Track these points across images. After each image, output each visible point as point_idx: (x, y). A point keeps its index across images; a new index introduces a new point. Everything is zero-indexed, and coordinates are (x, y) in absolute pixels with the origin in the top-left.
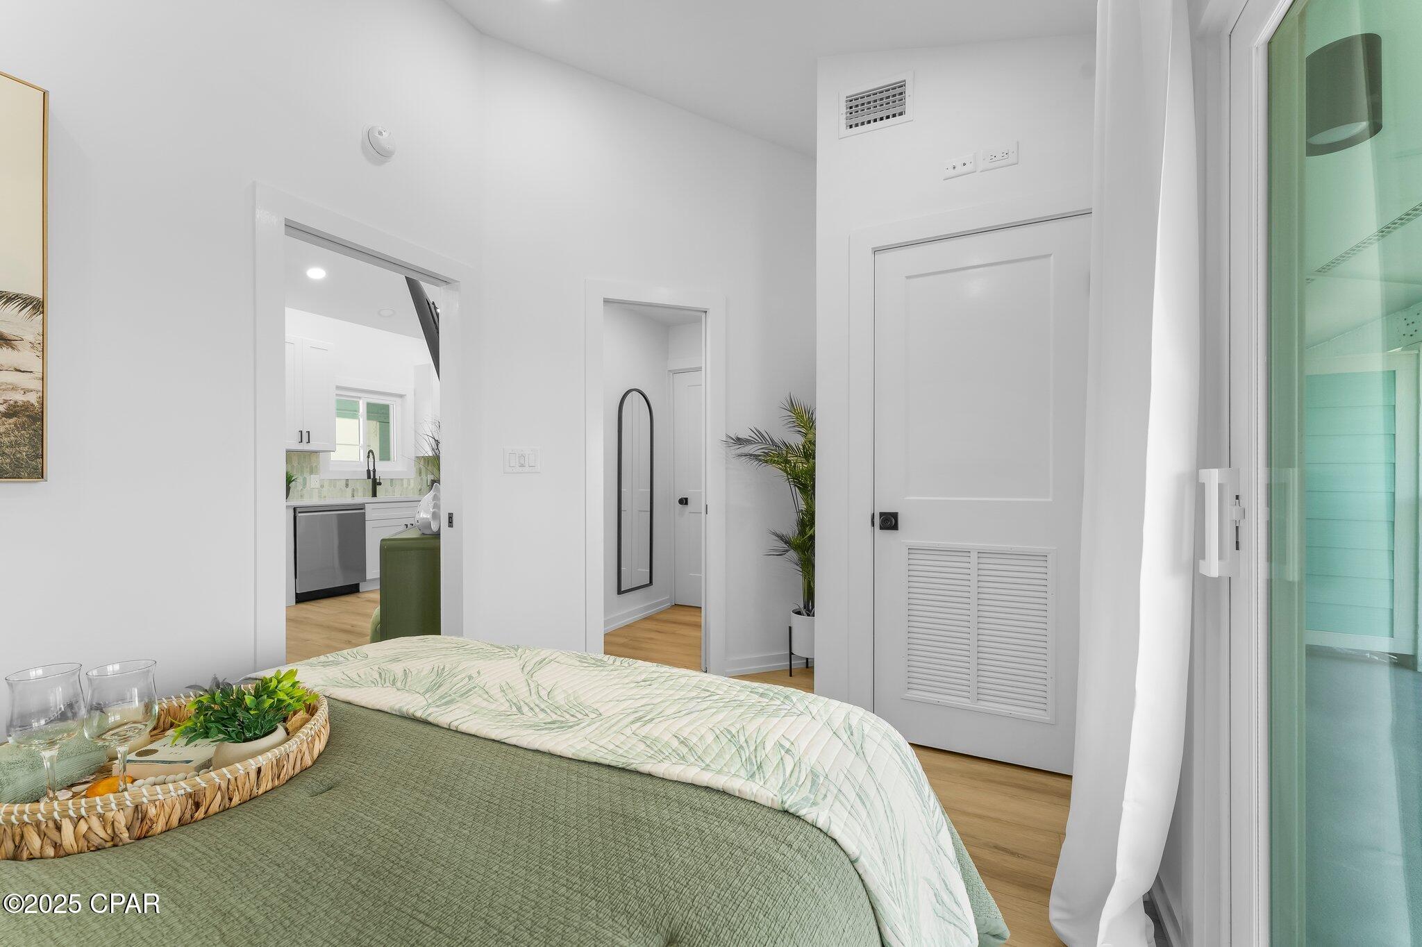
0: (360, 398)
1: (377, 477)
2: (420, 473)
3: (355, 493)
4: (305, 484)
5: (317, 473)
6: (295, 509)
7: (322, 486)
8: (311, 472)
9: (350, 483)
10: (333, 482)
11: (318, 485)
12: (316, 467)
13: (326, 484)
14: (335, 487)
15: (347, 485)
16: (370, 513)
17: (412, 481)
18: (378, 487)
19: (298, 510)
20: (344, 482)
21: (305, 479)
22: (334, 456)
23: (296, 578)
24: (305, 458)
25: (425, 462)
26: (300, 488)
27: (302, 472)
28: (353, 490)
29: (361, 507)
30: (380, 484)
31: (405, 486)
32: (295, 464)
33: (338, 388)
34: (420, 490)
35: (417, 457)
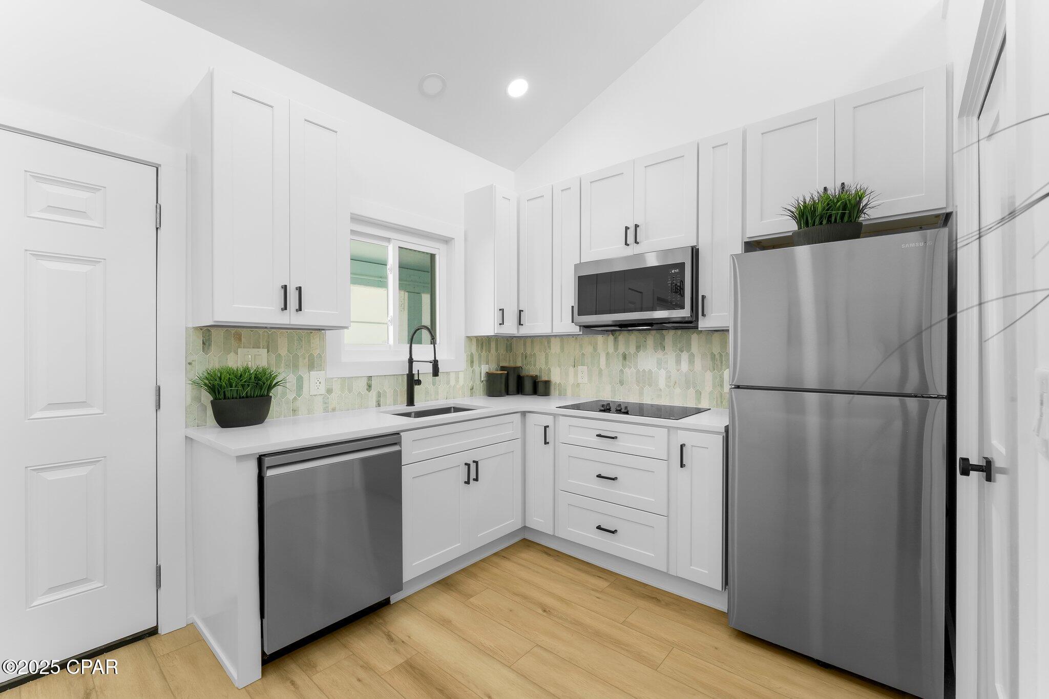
0: (388, 240)
1: (415, 372)
2: (472, 362)
3: (382, 400)
4: (300, 388)
5: (321, 368)
6: (260, 459)
7: (329, 391)
8: (311, 366)
9: (373, 383)
10: (347, 382)
11: (322, 390)
12: (320, 356)
13: (336, 387)
14: (350, 390)
15: (369, 387)
16: (410, 451)
17: (461, 375)
18: (416, 388)
19: (267, 462)
20: (364, 383)
21: (300, 380)
22: (348, 337)
23: (262, 616)
24: (300, 339)
25: (477, 345)
26: (291, 396)
27: (296, 367)
28: (379, 395)
29: (394, 438)
30: (419, 382)
31: (453, 382)
32: (283, 351)
33: (355, 219)
34: (472, 389)
35: (468, 337)
